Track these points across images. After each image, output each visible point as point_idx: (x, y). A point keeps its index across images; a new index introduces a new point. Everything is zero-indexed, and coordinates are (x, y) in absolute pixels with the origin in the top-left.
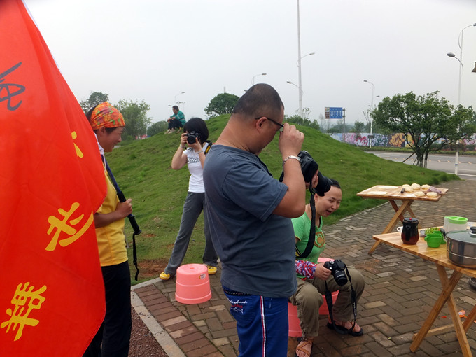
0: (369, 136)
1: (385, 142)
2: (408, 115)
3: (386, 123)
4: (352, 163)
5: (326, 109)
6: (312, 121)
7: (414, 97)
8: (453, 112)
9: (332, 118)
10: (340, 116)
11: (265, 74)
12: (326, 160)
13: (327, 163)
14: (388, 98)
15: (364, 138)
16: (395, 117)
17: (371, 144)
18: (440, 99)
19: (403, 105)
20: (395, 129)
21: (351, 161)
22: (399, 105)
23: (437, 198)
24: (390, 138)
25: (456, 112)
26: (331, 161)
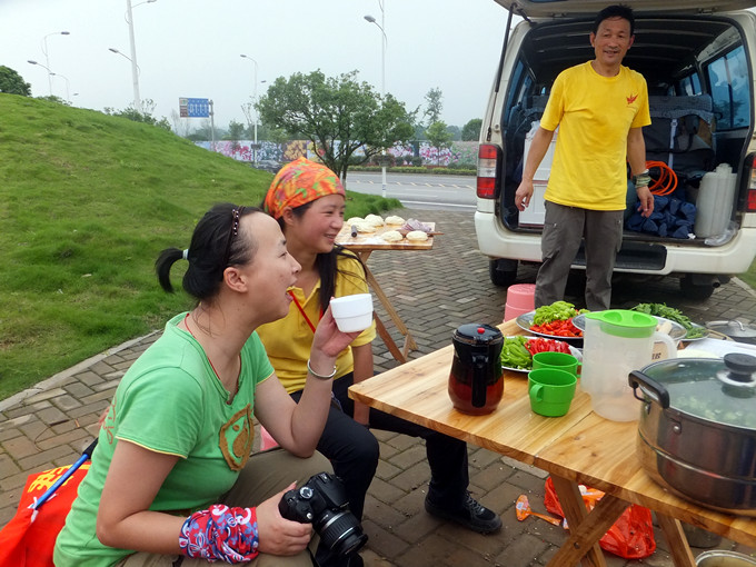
0: (253, 146)
1: (278, 155)
2: (315, 108)
3: (281, 120)
4: (233, 184)
5: (182, 100)
6: (159, 119)
7: (323, 78)
8: (379, 103)
9: (192, 115)
10: (205, 114)
11: (68, 33)
12: (186, 181)
13: (187, 186)
14: (282, 78)
15: (246, 149)
16: (294, 110)
17: (256, 159)
18: (360, 85)
19: (306, 92)
20: (294, 130)
21: (230, 180)
22: (300, 90)
23: (429, 244)
24: (285, 149)
25: (383, 104)
26: (194, 182)
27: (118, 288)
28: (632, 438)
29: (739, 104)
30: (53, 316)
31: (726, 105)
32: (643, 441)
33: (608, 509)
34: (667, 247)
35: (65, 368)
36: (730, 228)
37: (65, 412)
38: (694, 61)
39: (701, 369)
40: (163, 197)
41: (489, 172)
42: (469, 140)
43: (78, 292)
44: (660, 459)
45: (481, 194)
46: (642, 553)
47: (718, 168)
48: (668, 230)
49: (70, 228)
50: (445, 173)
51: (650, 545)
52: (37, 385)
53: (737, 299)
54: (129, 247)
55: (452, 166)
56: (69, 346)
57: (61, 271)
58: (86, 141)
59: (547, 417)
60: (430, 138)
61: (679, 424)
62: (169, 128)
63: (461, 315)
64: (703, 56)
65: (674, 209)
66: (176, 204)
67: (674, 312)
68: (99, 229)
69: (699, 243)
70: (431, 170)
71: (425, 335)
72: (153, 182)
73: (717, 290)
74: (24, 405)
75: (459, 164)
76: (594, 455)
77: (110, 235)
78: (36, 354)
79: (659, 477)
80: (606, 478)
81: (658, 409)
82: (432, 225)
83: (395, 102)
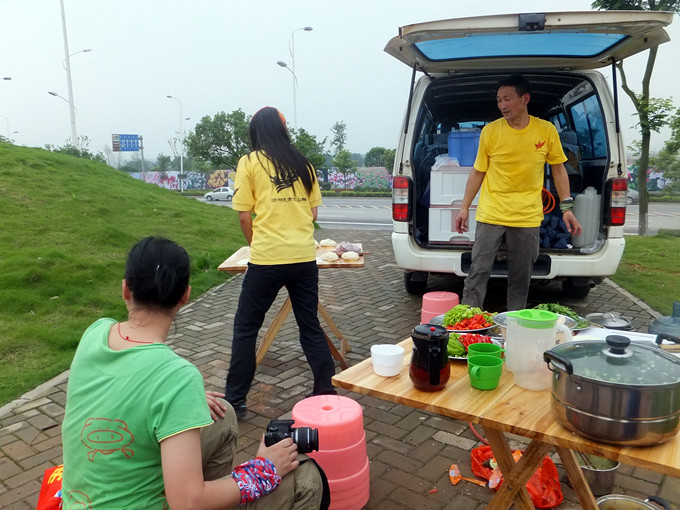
0: (179, 176)
1: (202, 183)
2: (237, 142)
3: (207, 153)
4: (173, 212)
5: (115, 137)
6: (95, 155)
7: (243, 117)
8: (294, 137)
9: (123, 150)
10: (136, 148)
11: (9, 79)
12: (131, 211)
13: (132, 215)
14: (207, 117)
15: (173, 178)
16: (219, 145)
17: (183, 187)
19: (229, 128)
20: (218, 162)
21: (170, 209)
22: (223, 127)
23: (361, 262)
24: (208, 178)
25: (297, 137)
26: (138, 211)
27: (83, 308)
28: (547, 401)
29: (596, 131)
30: (29, 335)
31: (586, 131)
32: (556, 401)
33: (531, 457)
34: (551, 256)
35: (46, 380)
36: (599, 239)
37: (53, 418)
38: (559, 103)
39: (591, 348)
40: (112, 226)
41: (402, 199)
42: (371, 165)
43: (48, 313)
44: (569, 412)
45: (396, 217)
46: (553, 503)
47: (586, 191)
48: (551, 242)
49: (35, 256)
50: (351, 195)
51: (559, 497)
52: (24, 396)
53: (609, 296)
54: (89, 271)
55: (357, 189)
56: (45, 360)
57: (30, 294)
58: (39, 177)
59: (483, 390)
60: (337, 165)
61: (580, 385)
62: (105, 162)
63: (384, 320)
64: (566, 100)
65: (554, 225)
66: (124, 231)
67: (565, 309)
68: (61, 256)
69: (576, 252)
70: (339, 194)
71: (356, 339)
72: (103, 212)
73: (592, 289)
74: (14, 413)
75: (363, 187)
76: (521, 414)
77: (71, 261)
78: (17, 369)
79: (569, 425)
80: (532, 429)
81: (565, 376)
82: (360, 246)
83: (307, 136)
